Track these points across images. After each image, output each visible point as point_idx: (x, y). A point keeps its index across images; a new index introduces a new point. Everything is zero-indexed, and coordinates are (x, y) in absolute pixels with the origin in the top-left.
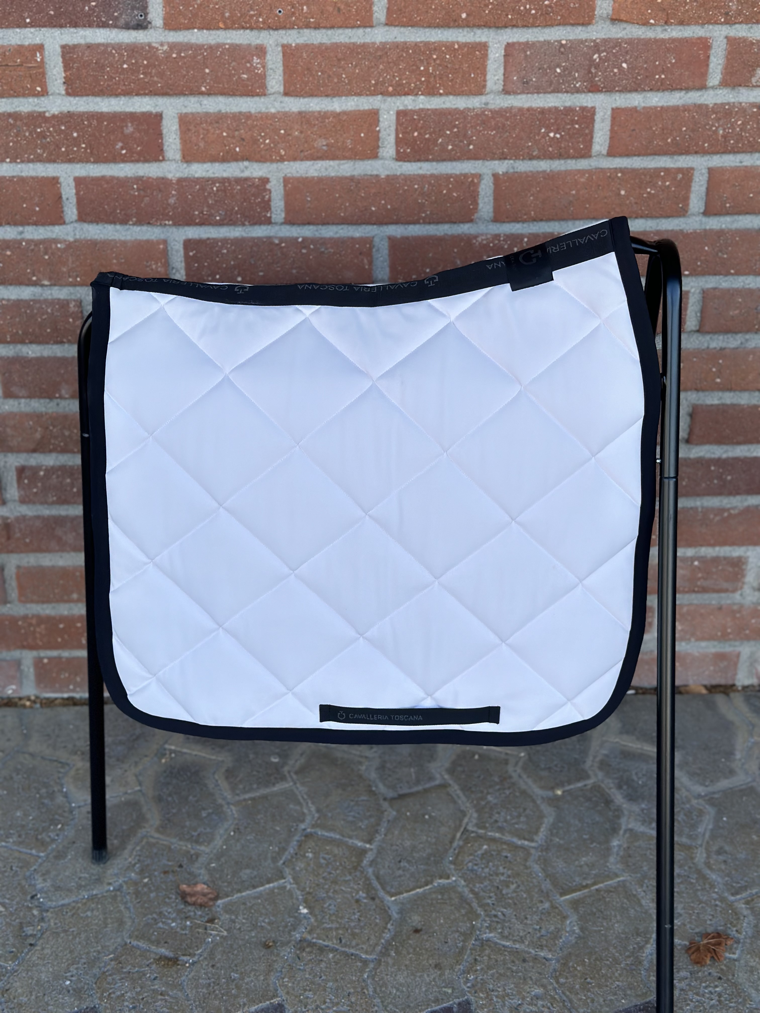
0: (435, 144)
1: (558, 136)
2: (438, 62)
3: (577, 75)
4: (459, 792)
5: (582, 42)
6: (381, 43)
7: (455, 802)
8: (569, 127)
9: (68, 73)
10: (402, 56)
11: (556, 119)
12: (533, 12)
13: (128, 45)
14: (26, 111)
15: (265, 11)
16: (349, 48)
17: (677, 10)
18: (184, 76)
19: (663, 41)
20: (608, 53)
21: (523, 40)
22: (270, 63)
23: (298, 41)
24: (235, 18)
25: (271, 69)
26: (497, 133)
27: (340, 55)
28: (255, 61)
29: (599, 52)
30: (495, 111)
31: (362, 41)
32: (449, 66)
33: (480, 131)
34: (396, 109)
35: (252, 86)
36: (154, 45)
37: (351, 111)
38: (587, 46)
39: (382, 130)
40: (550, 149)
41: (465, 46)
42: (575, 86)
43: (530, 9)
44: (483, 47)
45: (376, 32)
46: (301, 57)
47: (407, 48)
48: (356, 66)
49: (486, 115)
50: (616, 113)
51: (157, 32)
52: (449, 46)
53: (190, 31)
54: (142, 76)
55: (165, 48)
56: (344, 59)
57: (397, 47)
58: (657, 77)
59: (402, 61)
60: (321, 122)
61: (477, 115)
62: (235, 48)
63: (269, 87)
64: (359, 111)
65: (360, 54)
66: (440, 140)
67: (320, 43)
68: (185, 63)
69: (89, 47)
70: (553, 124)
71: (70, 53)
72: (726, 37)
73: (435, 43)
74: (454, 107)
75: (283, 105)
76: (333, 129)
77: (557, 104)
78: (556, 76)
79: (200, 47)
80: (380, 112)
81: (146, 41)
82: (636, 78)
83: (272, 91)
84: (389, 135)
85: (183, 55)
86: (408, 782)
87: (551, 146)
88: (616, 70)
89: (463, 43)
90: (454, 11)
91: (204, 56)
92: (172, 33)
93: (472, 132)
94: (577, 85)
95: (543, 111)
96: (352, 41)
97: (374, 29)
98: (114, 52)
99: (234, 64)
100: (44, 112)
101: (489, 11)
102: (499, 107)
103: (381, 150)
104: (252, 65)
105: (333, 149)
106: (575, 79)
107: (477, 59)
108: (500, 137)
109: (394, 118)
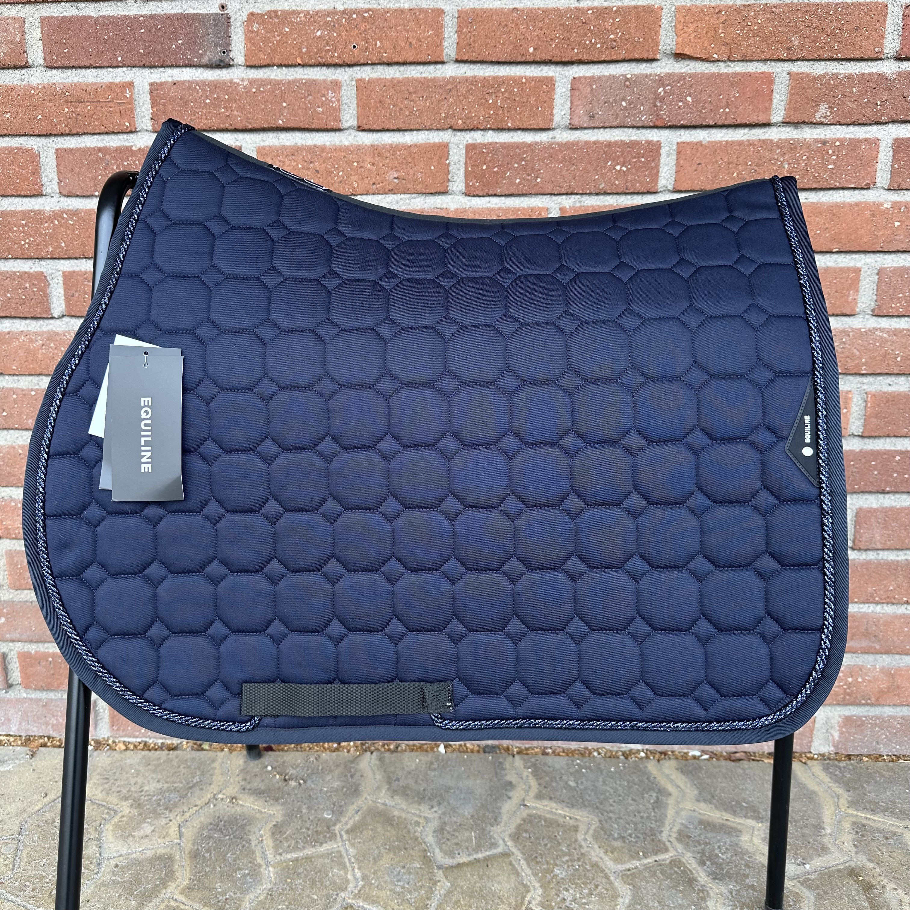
0: (504, 178)
1: (624, 169)
2: (506, 95)
3: (642, 108)
4: (522, 862)
5: (647, 76)
6: (450, 77)
7: (518, 874)
8: (635, 160)
9: (155, 109)
10: (471, 89)
11: (622, 152)
12: (599, 46)
13: (211, 81)
14: (115, 146)
15: (341, 47)
16: (420, 82)
17: (740, 45)
18: (263, 110)
19: (727, 75)
20: (672, 87)
21: (589, 74)
22: (345, 98)
23: (371, 76)
24: (311, 54)
25: (346, 104)
26: (564, 165)
27: (411, 89)
28: (330, 95)
29: (663, 85)
30: (562, 144)
31: (433, 76)
32: (517, 99)
33: (548, 164)
34: (465, 142)
35: (327, 118)
36: (235, 80)
37: (421, 144)
38: (651, 80)
39: (452, 163)
40: (617, 182)
41: (533, 80)
42: (640, 119)
43: (597, 44)
44: (550, 82)
45: (447, 67)
46: (373, 90)
47: (476, 81)
48: (426, 100)
49: (553, 148)
50: (681, 148)
51: (239, 70)
52: (517, 81)
53: (270, 68)
54: (223, 110)
55: (246, 83)
56: (415, 92)
57: (467, 80)
58: (722, 110)
59: (472, 94)
60: (393, 155)
61: (544, 148)
62: (311, 83)
63: (344, 121)
64: (430, 143)
65: (431, 87)
66: (508, 173)
67: (393, 78)
68: (263, 97)
69: (175, 84)
70: (619, 157)
71: (157, 90)
72: (789, 73)
73: (503, 76)
74: (521, 141)
75: (357, 139)
76: (405, 161)
77: (623, 138)
78: (622, 110)
79: (278, 83)
80: (450, 145)
81: (228, 78)
82: (701, 111)
83: (346, 125)
84: (459, 170)
85: (262, 89)
86: (467, 848)
87: (617, 180)
88: (680, 104)
89: (530, 77)
90: (521, 46)
91: (282, 90)
92: (253, 71)
93: (539, 164)
94: (643, 119)
95: (609, 144)
96: (424, 75)
97: (444, 66)
98: (198, 87)
99: (310, 97)
100: (132, 146)
101: (556, 45)
102: (565, 140)
103: (450, 184)
104: (327, 99)
105: (404, 182)
106: (640, 112)
107: (544, 92)
108: (567, 170)
109: (464, 151)
